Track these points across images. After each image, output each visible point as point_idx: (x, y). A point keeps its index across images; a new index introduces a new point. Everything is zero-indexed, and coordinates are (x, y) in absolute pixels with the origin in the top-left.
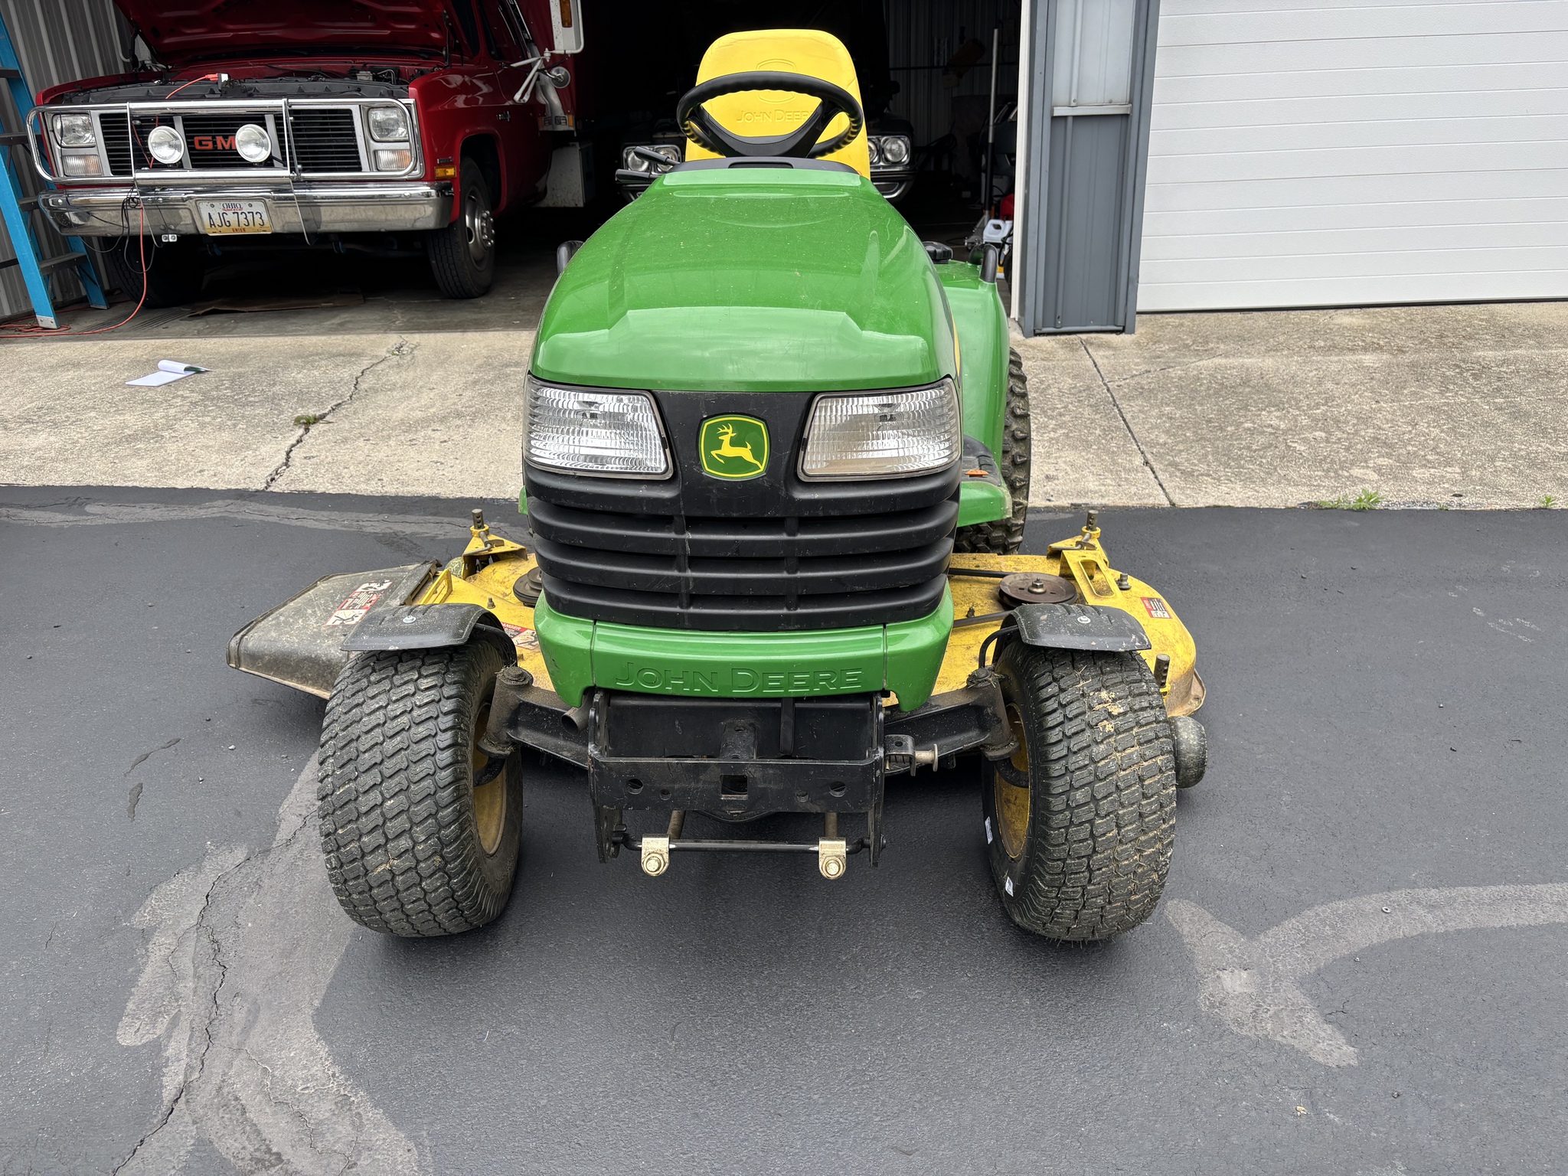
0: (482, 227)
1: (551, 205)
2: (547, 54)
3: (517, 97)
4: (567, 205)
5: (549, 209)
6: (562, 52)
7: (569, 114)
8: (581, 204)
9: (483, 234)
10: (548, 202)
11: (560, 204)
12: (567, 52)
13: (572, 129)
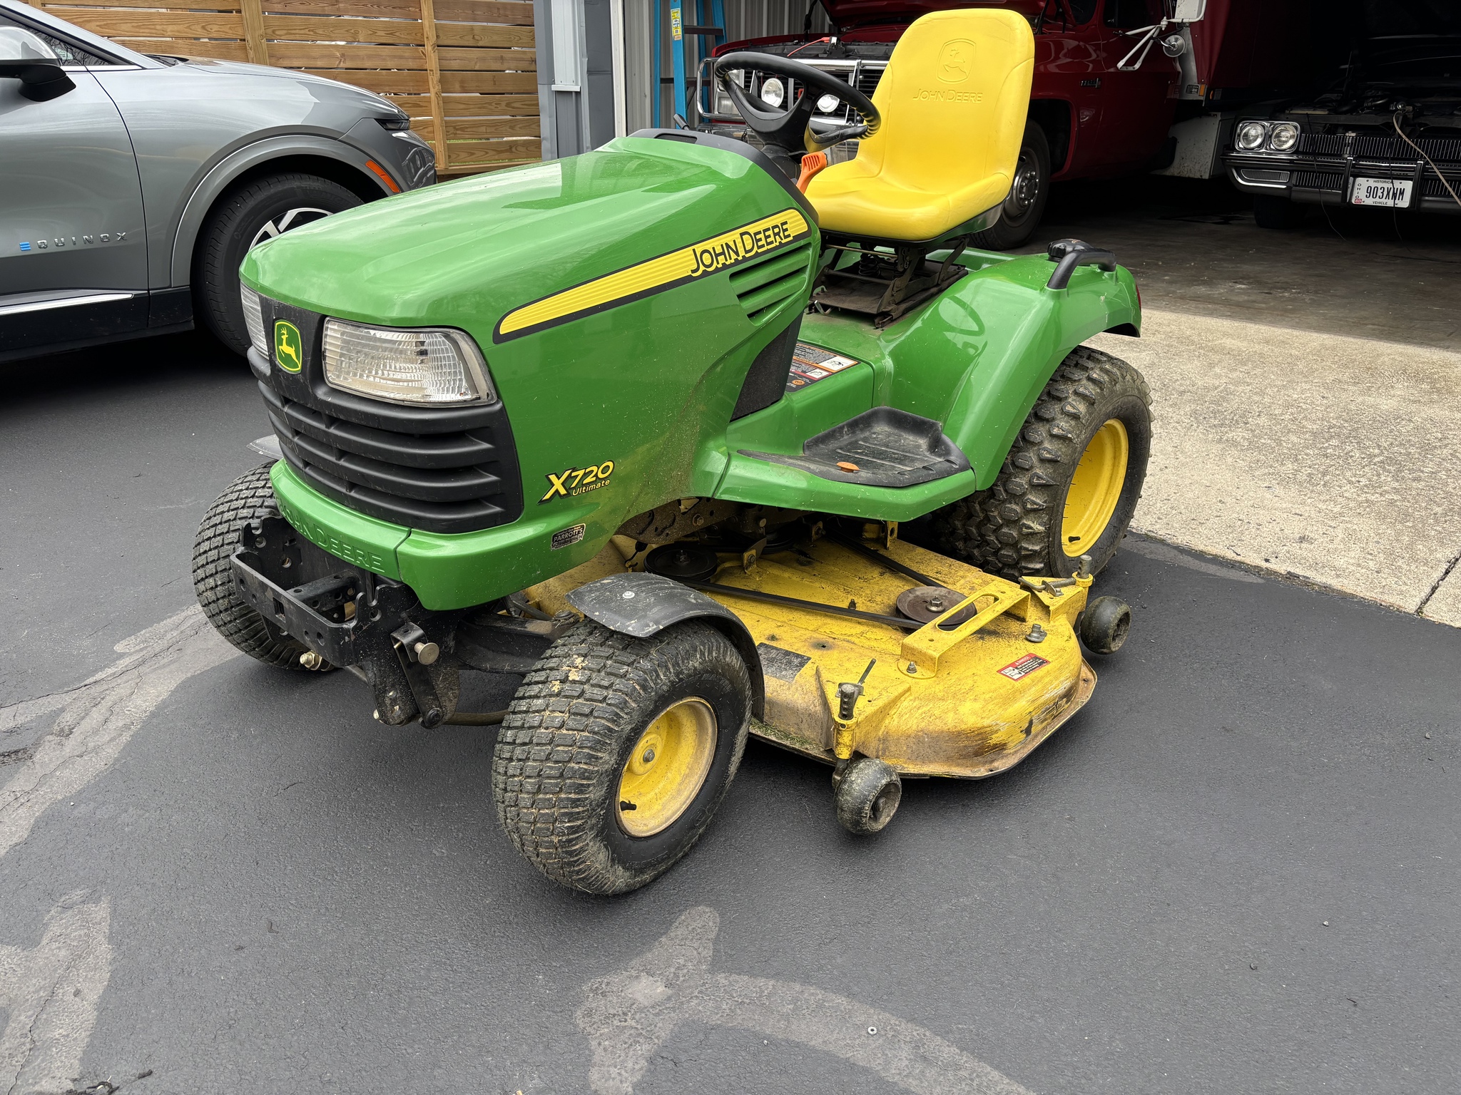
0: (1022, 187)
1: (1176, 174)
2: (1164, 22)
3: (1121, 64)
4: (1192, 176)
5: (1173, 178)
6: (1180, 21)
7: (1202, 83)
8: (1206, 176)
9: (1021, 192)
10: (1174, 170)
11: (1186, 174)
12: (1184, 21)
13: (1202, 98)
